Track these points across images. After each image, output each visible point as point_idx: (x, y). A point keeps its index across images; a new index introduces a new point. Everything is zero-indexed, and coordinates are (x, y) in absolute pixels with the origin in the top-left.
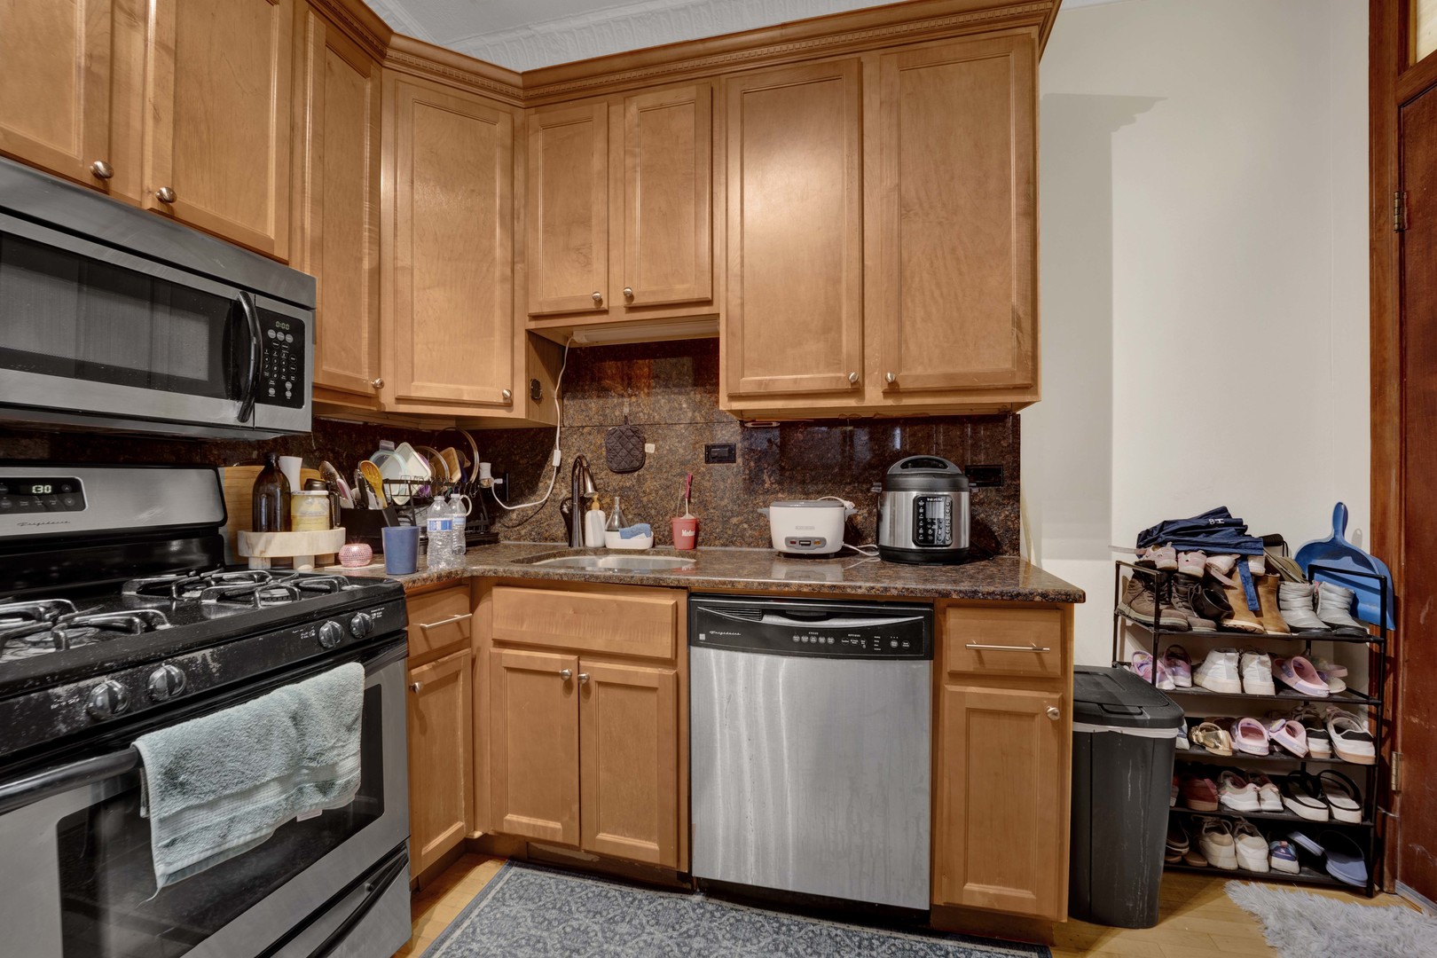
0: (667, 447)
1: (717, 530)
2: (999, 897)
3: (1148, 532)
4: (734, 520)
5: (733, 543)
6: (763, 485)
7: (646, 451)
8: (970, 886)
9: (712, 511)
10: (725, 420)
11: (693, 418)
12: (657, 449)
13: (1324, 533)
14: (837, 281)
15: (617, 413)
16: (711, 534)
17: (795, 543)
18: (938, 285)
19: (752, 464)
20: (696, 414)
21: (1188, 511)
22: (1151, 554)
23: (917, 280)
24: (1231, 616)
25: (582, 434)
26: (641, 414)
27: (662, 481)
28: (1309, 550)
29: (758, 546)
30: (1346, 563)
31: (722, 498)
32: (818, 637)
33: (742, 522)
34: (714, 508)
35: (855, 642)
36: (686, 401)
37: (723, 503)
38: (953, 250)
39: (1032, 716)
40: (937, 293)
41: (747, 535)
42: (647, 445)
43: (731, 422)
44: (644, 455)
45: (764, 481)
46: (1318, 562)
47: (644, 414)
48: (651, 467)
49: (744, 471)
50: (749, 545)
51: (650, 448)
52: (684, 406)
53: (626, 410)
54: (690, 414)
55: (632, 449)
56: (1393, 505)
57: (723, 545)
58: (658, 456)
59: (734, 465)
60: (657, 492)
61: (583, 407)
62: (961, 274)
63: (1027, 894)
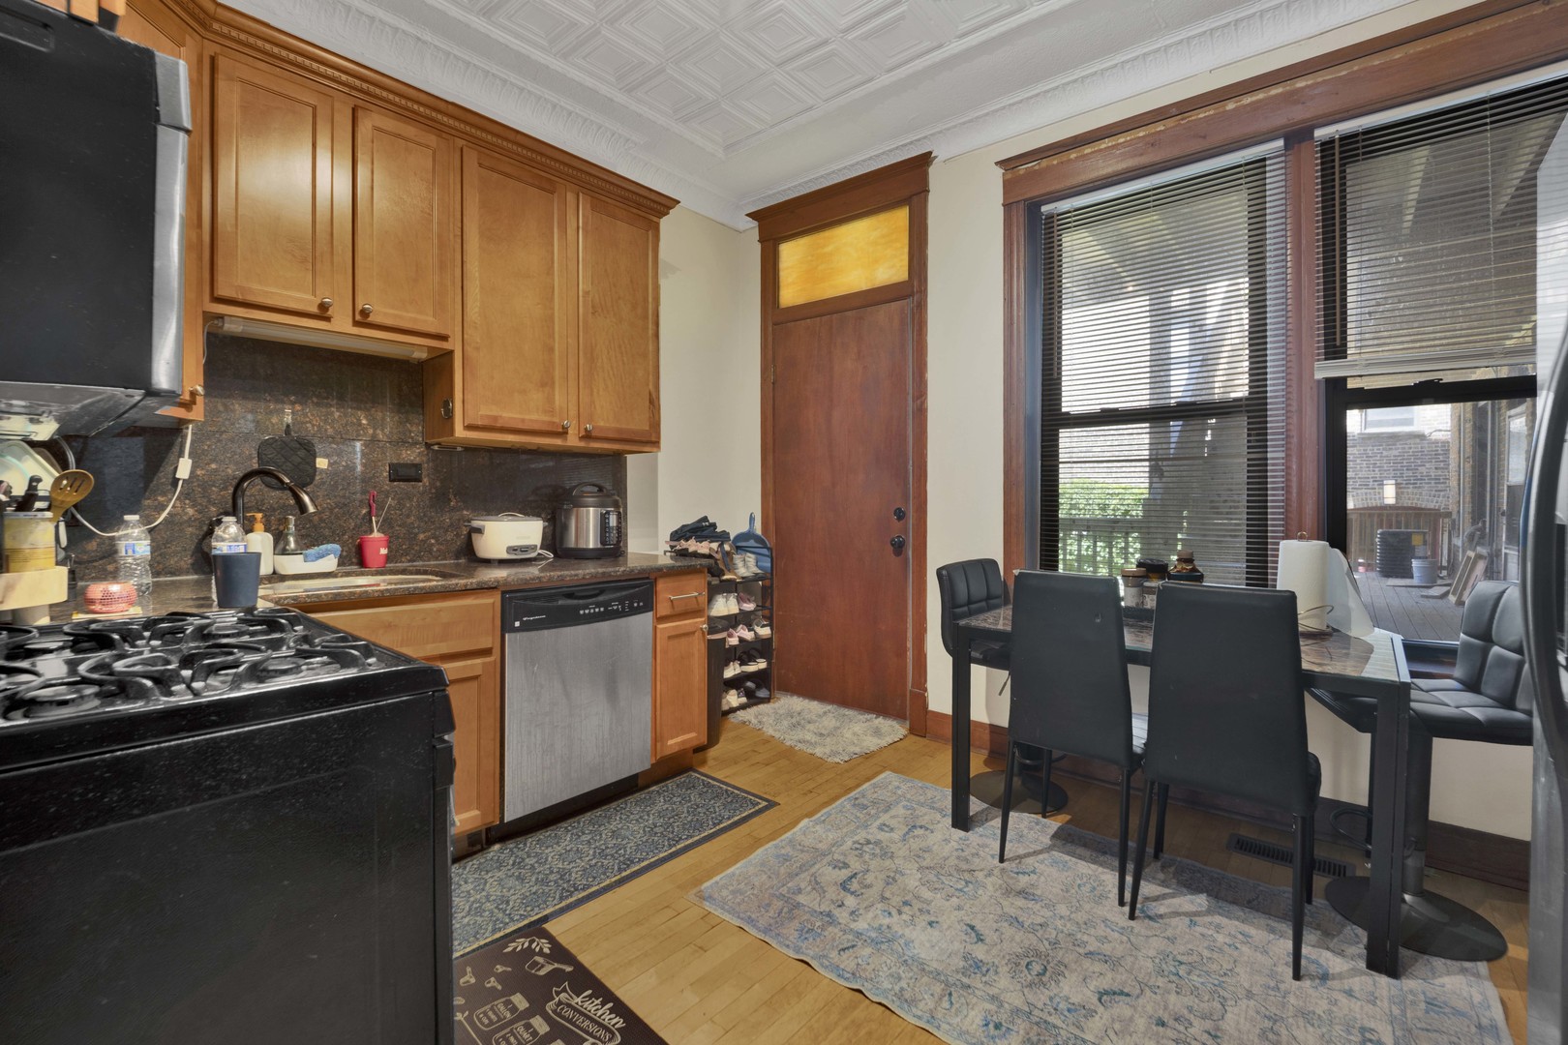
0: (344, 463)
1: (404, 547)
2: (683, 742)
3: (676, 532)
4: (421, 536)
5: (420, 558)
6: (449, 504)
7: (317, 466)
8: (670, 742)
9: (397, 528)
10: (410, 440)
11: (374, 436)
12: (330, 464)
13: (745, 528)
14: (551, 350)
15: (274, 420)
16: (397, 551)
17: (516, 550)
18: (612, 367)
19: (438, 484)
20: (378, 431)
21: (690, 519)
22: (683, 544)
23: (600, 360)
24: (724, 575)
25: (219, 441)
26: (308, 425)
27: (338, 498)
28: (741, 537)
29: (445, 559)
30: (752, 543)
31: (408, 516)
32: (594, 608)
33: (429, 538)
34: (400, 526)
35: (615, 608)
36: (366, 418)
37: (409, 521)
38: (620, 347)
39: (694, 633)
40: (611, 373)
41: (435, 549)
42: (318, 460)
43: (416, 443)
44: (315, 468)
45: (449, 499)
46: (739, 544)
47: (313, 425)
48: (323, 483)
49: (430, 489)
50: (437, 559)
51: (322, 463)
52: (364, 422)
53: (288, 419)
54: (371, 431)
55: (299, 464)
56: (771, 512)
57: (409, 561)
58: (332, 473)
59: (421, 484)
60: (331, 510)
61: (221, 408)
62: (624, 364)
63: (693, 735)
